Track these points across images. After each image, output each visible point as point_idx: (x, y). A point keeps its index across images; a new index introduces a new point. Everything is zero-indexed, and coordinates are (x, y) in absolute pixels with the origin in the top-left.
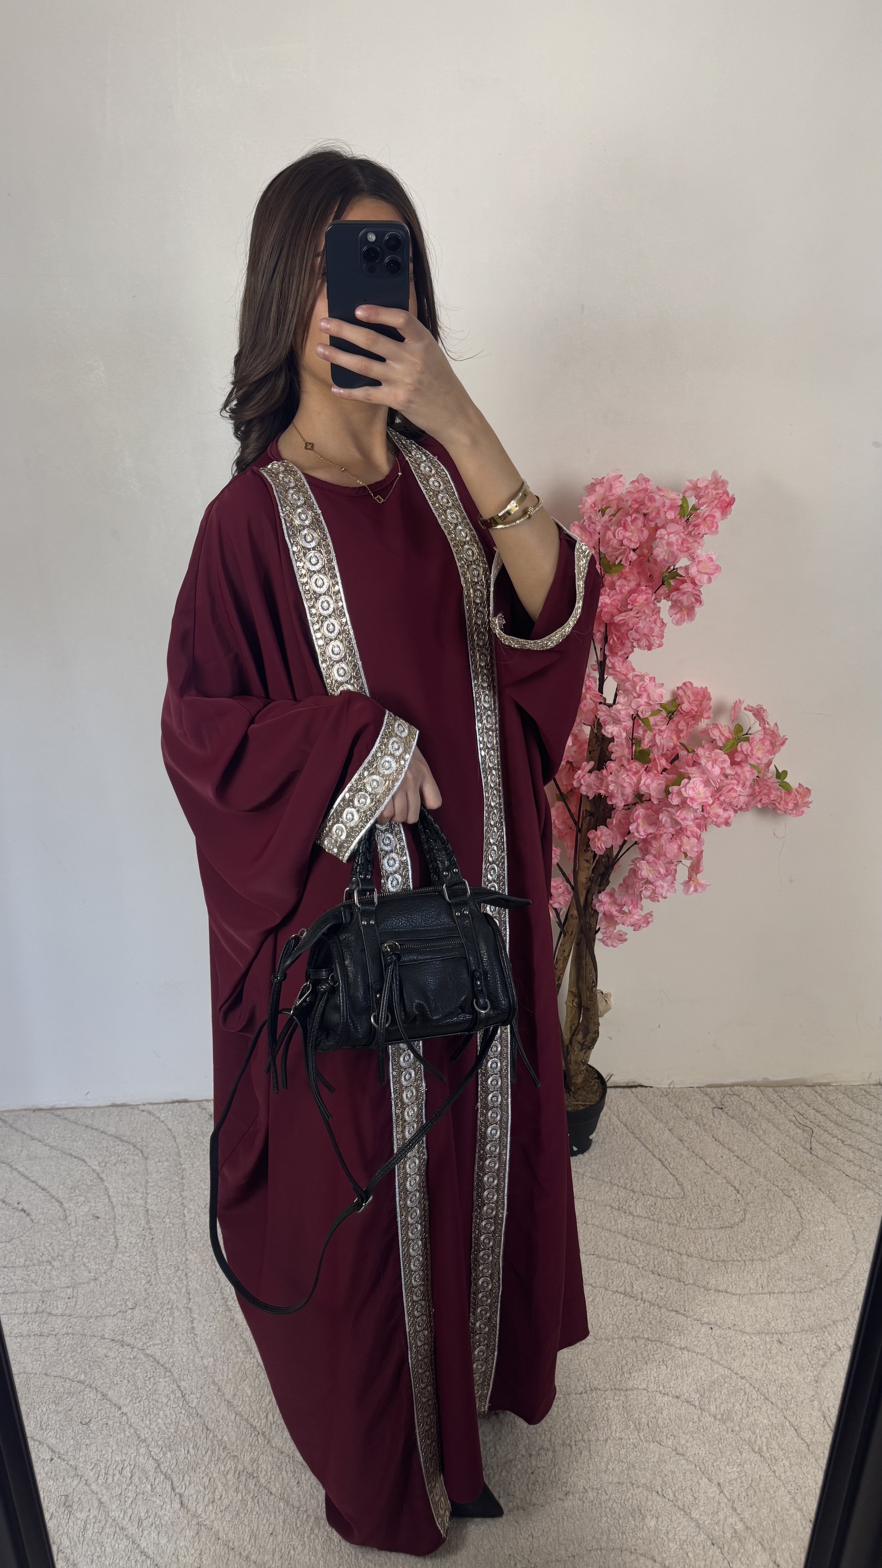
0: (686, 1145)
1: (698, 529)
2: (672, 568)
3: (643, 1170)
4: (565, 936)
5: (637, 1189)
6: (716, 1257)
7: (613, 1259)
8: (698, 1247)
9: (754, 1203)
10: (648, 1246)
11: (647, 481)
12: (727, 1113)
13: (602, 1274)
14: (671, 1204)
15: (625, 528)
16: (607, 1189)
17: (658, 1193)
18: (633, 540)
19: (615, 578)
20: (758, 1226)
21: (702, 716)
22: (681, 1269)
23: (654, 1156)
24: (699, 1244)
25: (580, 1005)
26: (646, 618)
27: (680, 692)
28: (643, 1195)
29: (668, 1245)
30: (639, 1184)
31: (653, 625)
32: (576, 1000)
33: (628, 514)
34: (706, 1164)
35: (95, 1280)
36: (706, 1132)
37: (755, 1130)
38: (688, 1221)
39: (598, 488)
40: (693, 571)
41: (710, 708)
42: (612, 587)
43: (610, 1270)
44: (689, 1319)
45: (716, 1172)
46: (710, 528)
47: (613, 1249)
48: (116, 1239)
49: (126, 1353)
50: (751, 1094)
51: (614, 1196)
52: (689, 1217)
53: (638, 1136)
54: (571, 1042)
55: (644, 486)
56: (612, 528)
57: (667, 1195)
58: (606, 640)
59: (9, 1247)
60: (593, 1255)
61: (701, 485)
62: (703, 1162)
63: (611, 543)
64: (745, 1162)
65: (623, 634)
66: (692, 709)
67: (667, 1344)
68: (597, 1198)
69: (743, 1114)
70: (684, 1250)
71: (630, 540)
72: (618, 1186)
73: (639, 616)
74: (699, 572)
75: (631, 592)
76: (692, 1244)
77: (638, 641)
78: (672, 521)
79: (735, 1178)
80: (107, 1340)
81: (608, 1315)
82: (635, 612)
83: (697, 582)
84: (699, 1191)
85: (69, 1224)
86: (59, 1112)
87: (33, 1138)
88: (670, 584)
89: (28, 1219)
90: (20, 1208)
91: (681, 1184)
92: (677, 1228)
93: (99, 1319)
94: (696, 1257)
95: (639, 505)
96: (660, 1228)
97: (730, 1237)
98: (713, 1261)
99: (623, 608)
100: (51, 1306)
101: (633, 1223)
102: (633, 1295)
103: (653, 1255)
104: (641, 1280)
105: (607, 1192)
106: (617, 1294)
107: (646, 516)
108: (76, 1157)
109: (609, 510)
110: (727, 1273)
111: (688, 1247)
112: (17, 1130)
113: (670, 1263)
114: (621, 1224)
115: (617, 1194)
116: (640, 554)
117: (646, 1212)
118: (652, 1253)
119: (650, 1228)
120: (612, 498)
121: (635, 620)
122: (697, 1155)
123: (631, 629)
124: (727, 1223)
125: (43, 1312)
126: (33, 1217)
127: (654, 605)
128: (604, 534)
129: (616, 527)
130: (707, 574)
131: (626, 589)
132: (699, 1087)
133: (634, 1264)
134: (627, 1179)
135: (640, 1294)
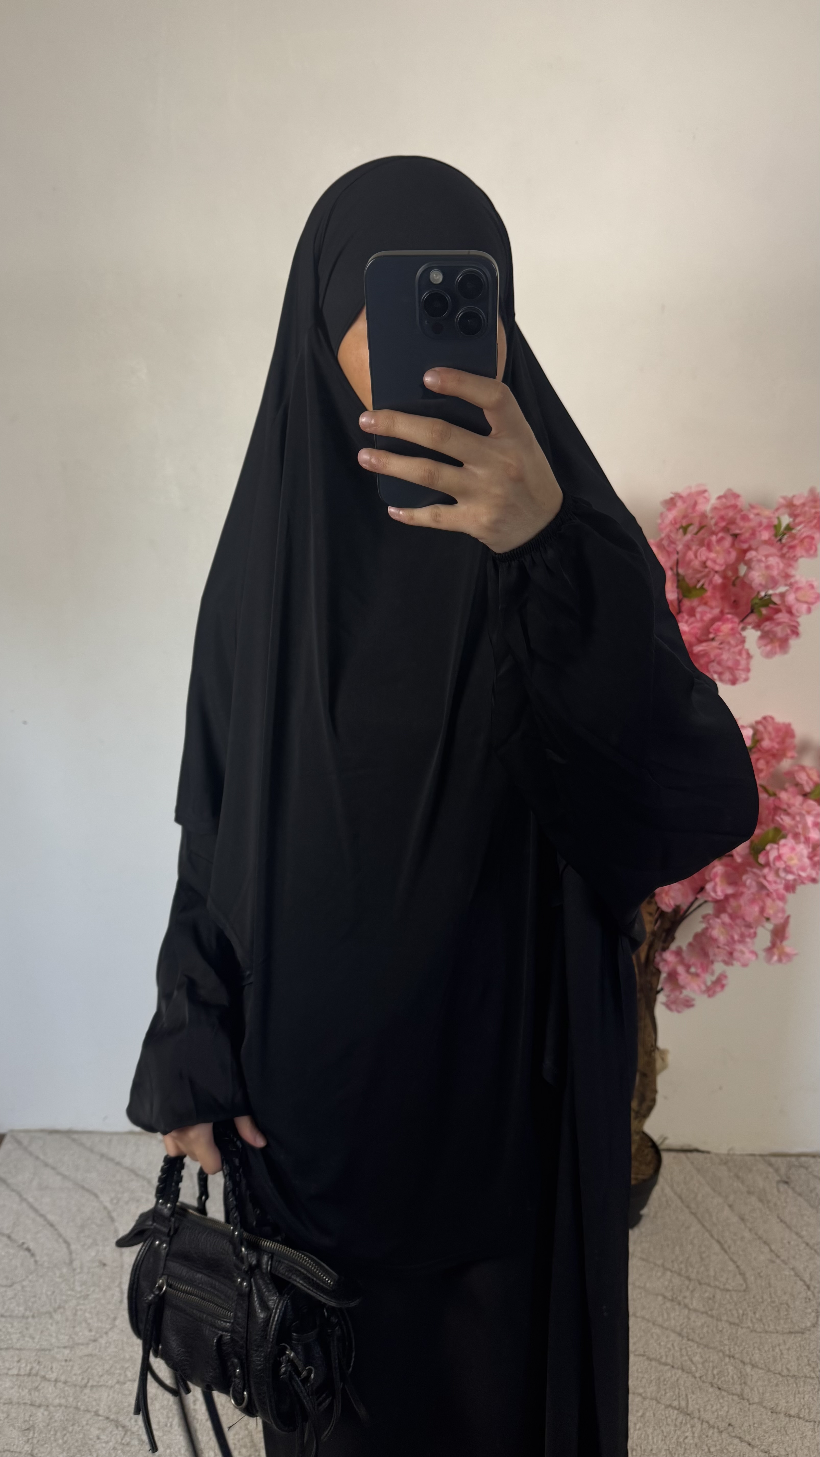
0: (748, 1224)
1: (794, 552)
2: (763, 594)
3: (700, 1253)
5: (693, 1276)
6: (785, 1372)
7: (666, 1364)
8: (764, 1355)
10: (706, 1349)
11: (736, 496)
12: (793, 1189)
13: (654, 1382)
14: (731, 1297)
15: (709, 548)
16: (659, 1274)
17: (717, 1283)
18: (718, 561)
21: (784, 755)
22: (745, 1383)
23: (712, 1236)
24: (765, 1351)
26: (729, 650)
27: (760, 728)
28: (700, 1284)
29: (729, 1349)
30: (695, 1270)
31: (739, 658)
33: (713, 533)
34: (771, 1251)
35: (95, 1341)
36: (770, 1210)
38: (751, 1321)
39: (679, 503)
40: (791, 598)
41: (794, 747)
42: (692, 613)
43: (662, 1379)
44: (756, 1450)
45: (783, 1261)
46: (807, 551)
47: (667, 1350)
51: (666, 1283)
52: (753, 1315)
53: (694, 1211)
55: (733, 502)
56: (694, 548)
57: (727, 1286)
59: (10, 1293)
60: (643, 1356)
61: (797, 502)
62: (767, 1247)
63: (692, 563)
64: (815, 1251)
66: (773, 747)
68: (648, 1285)
69: (811, 1191)
70: (748, 1358)
71: (714, 562)
72: (671, 1271)
73: (722, 646)
74: (798, 600)
75: (714, 620)
76: (757, 1351)
77: (720, 674)
78: (766, 542)
79: (805, 1270)
80: (100, 1418)
81: (660, 1437)
82: (718, 643)
83: (794, 611)
84: (763, 1284)
85: (74, 1270)
86: (76, 1136)
87: (46, 1165)
88: (760, 612)
89: (32, 1260)
90: (25, 1246)
91: (743, 1274)
92: (740, 1329)
93: (95, 1389)
94: (761, 1369)
95: (728, 524)
96: (720, 1328)
97: (800, 1346)
98: (783, 1376)
99: (704, 638)
100: (45, 1370)
101: (689, 1319)
102: (689, 1412)
103: (712, 1362)
104: (698, 1394)
105: (659, 1278)
106: (670, 1409)
107: (735, 536)
108: (88, 1190)
109: (691, 528)
110: (799, 1393)
111: (753, 1355)
112: (31, 1154)
113: (731, 1373)
114: (674, 1319)
115: (670, 1281)
116: (724, 577)
117: (704, 1306)
118: (711, 1359)
119: (708, 1327)
120: (695, 514)
121: (718, 651)
122: (760, 1238)
123: (713, 661)
124: (797, 1328)
125: (36, 1375)
126: (38, 1258)
127: (741, 634)
128: (685, 554)
129: (698, 547)
130: (806, 602)
131: (708, 617)
132: (761, 1156)
133: (690, 1372)
134: (681, 1262)
135: (697, 1411)
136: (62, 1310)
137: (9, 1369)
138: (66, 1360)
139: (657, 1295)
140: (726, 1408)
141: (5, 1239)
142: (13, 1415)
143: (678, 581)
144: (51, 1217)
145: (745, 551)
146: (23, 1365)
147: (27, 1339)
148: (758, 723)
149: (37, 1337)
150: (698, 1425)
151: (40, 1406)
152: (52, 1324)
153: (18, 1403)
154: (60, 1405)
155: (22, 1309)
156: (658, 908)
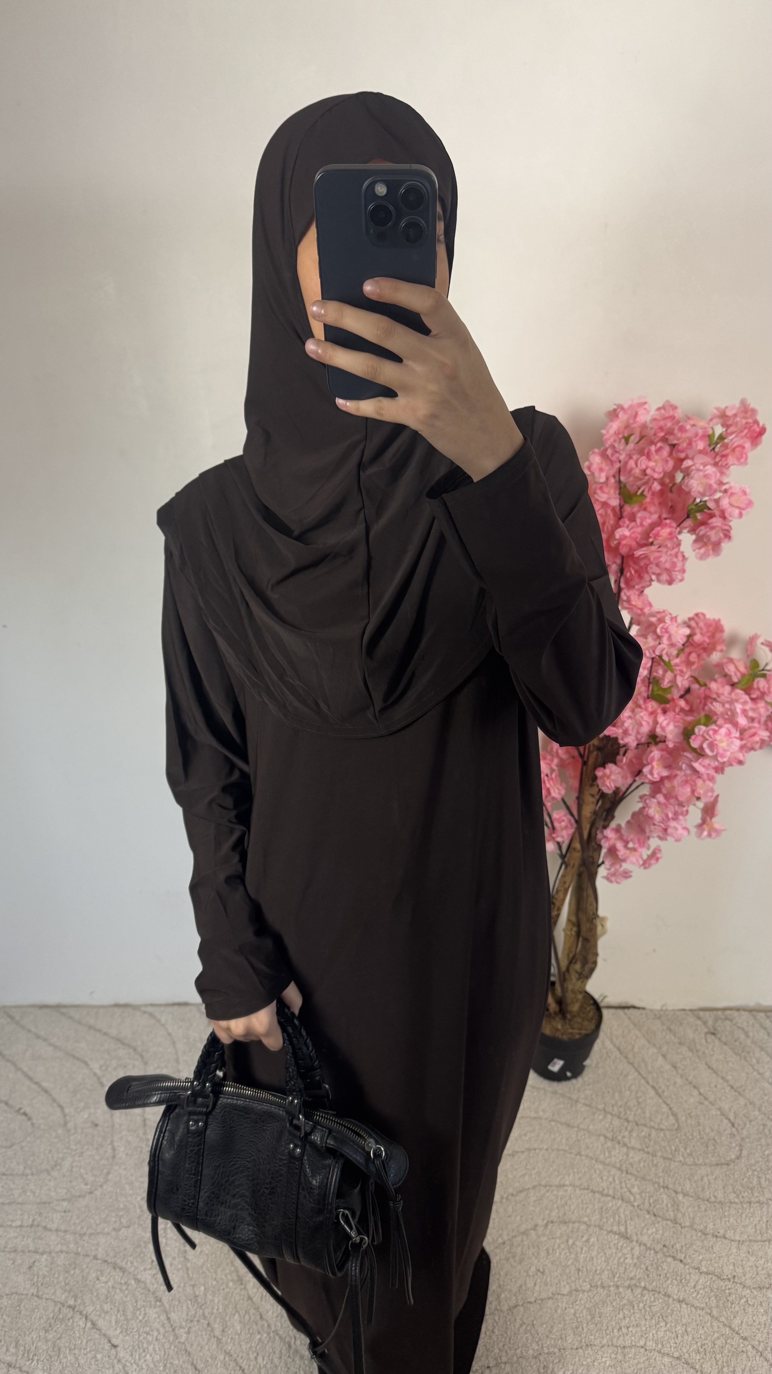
0: (680, 1071)
1: (726, 460)
2: (698, 500)
3: (637, 1098)
4: (566, 867)
5: (631, 1118)
6: (712, 1198)
7: (607, 1195)
8: (694, 1185)
9: (749, 1138)
10: (643, 1181)
11: (674, 408)
12: (719, 1039)
13: (597, 1211)
14: (665, 1135)
15: (649, 457)
16: (601, 1117)
17: (652, 1124)
18: (657, 469)
19: (636, 509)
20: (754, 1165)
21: (714, 649)
22: (678, 1210)
23: (647, 1082)
24: (695, 1182)
25: (578, 934)
26: (667, 552)
27: (693, 624)
28: (637, 1125)
29: (664, 1181)
30: (633, 1113)
31: (675, 560)
32: (575, 929)
33: (652, 443)
34: (700, 1094)
35: (91, 1193)
36: (699, 1058)
37: (748, 1059)
38: (683, 1156)
39: (621, 414)
40: (724, 504)
41: (723, 641)
42: (633, 518)
43: (604, 1208)
44: (687, 1267)
45: (711, 1103)
46: (739, 459)
47: (608, 1183)
48: (114, 1149)
49: (117, 1277)
50: (743, 1019)
51: (607, 1125)
52: (684, 1151)
53: (631, 1061)
54: (568, 970)
55: (671, 413)
56: (635, 457)
57: (662, 1126)
58: (622, 571)
59: (10, 1153)
60: (588, 1189)
61: (729, 413)
62: (696, 1091)
63: (633, 472)
64: (739, 1093)
65: (641, 567)
66: (704, 641)
67: (665, 1295)
68: (591, 1127)
69: (735, 1041)
70: (680, 1188)
71: (654, 470)
72: (612, 1114)
73: (660, 549)
74: (731, 505)
75: (653, 526)
76: (688, 1182)
77: (658, 575)
78: (701, 452)
79: (730, 1110)
80: (99, 1261)
81: (603, 1259)
82: (657, 546)
83: (727, 515)
84: (693, 1123)
85: (69, 1131)
86: (64, 1010)
87: (38, 1037)
88: (696, 517)
89: (29, 1123)
90: (22, 1111)
91: (675, 1115)
92: (672, 1163)
93: (93, 1237)
94: (692, 1197)
95: (666, 434)
96: (655, 1162)
97: (726, 1176)
98: (710, 1202)
99: (643, 542)
100: (47, 1220)
101: (628, 1155)
102: (628, 1236)
103: (649, 1192)
104: (637, 1220)
105: (601, 1121)
106: (611, 1234)
107: (673, 446)
108: (78, 1059)
109: (632, 438)
110: (725, 1216)
111: (684, 1185)
112: (23, 1027)
113: (665, 1202)
114: (615, 1156)
115: (611, 1123)
116: (662, 483)
117: (641, 1144)
118: (648, 1190)
119: (644, 1162)
120: (635, 425)
121: (656, 554)
122: (690, 1083)
123: (652, 563)
124: (723, 1160)
125: (38, 1226)
126: (34, 1121)
127: (677, 538)
128: (626, 463)
129: (638, 456)
130: (738, 507)
131: (648, 522)
132: (691, 1010)
133: (628, 1202)
134: (620, 1107)
135: (635, 1235)
136: (58, 1167)
137: (12, 1221)
138: (65, 1212)
139: (599, 1135)
140: (661, 1232)
141: (3, 1105)
142: (19, 1261)
143: (620, 488)
144: (45, 1084)
145: (682, 460)
146: (26, 1217)
147: (28, 1194)
148: (690, 619)
149: (38, 1191)
150: (637, 1248)
151: (43, 1253)
152: (50, 1180)
153: (23, 1252)
154: (61, 1251)
155: (21, 1168)
156: (600, 790)
